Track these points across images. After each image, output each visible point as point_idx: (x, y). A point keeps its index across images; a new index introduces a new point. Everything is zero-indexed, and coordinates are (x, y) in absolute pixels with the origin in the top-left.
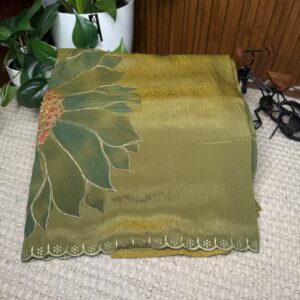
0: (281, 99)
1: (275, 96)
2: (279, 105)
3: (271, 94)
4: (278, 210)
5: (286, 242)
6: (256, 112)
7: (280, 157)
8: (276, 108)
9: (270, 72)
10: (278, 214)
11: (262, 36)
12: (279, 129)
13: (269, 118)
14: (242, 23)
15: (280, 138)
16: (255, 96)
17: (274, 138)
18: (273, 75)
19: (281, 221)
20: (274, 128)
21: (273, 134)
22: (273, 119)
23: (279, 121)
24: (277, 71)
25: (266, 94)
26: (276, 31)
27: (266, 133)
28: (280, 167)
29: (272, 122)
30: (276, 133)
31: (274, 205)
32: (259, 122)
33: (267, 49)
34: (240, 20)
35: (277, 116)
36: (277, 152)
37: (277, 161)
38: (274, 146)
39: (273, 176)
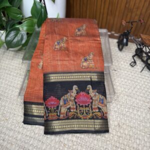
0: (148, 50)
1: (145, 48)
2: (146, 53)
3: (142, 47)
4: (144, 115)
6: (133, 57)
7: (146, 84)
8: (144, 55)
9: (141, 35)
10: (144, 118)
11: (139, 13)
12: (146, 68)
13: (140, 60)
14: (127, 6)
15: (147, 72)
16: (132, 47)
17: (143, 72)
18: (143, 36)
19: (146, 122)
20: (144, 66)
21: (142, 70)
22: (143, 61)
23: (146, 62)
24: (146, 34)
25: (139, 47)
27: (138, 69)
28: (146, 89)
29: (142, 63)
30: (144, 69)
31: (142, 112)
32: (135, 62)
33: (140, 21)
34: (126, 4)
35: (145, 59)
36: (145, 80)
37: (144, 86)
38: (143, 77)
39: (142, 95)
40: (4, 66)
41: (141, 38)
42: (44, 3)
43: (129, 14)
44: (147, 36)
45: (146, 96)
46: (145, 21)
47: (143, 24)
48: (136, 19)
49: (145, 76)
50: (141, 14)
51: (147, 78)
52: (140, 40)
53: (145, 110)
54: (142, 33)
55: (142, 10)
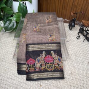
0: (86, 29)
1: (85, 28)
2: (86, 31)
3: (83, 27)
6: (78, 33)
7: (86, 49)
8: (85, 32)
9: (82, 20)
10: (86, 68)
11: (80, 8)
12: (85, 39)
13: (82, 35)
14: (74, 4)
15: (86, 42)
16: (77, 28)
17: (84, 42)
20: (84, 39)
21: (84, 41)
22: (84, 35)
23: (86, 36)
24: (85, 20)
25: (81, 28)
26: (85, 6)
27: (81, 40)
28: (86, 52)
29: (83, 37)
30: (85, 40)
31: (84, 65)
32: (79, 36)
33: (81, 12)
35: (85, 34)
38: (84, 45)
39: (84, 55)
40: (3, 42)
42: (26, 4)
43: (75, 9)
45: (86, 55)
46: (84, 13)
49: (86, 44)
50: (82, 8)
52: (82, 23)
54: (83, 20)
55: (82, 6)
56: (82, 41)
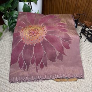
5: (88, 75)
7: (87, 48)
8: (86, 32)
9: (85, 21)
10: (86, 66)
14: (76, 5)
17: (86, 42)
19: (87, 68)
28: (87, 51)
29: (85, 37)
34: (76, 4)
36: (86, 46)
37: (86, 49)
38: (86, 44)
39: (85, 54)
41: (85, 23)
43: (78, 10)
44: (88, 22)
45: (87, 54)
46: (87, 14)
47: (86, 15)
48: (82, 12)
49: (87, 44)
51: (87, 45)
52: (84, 24)
53: (86, 61)
54: (85, 20)
55: (85, 7)
56: (84, 41)
